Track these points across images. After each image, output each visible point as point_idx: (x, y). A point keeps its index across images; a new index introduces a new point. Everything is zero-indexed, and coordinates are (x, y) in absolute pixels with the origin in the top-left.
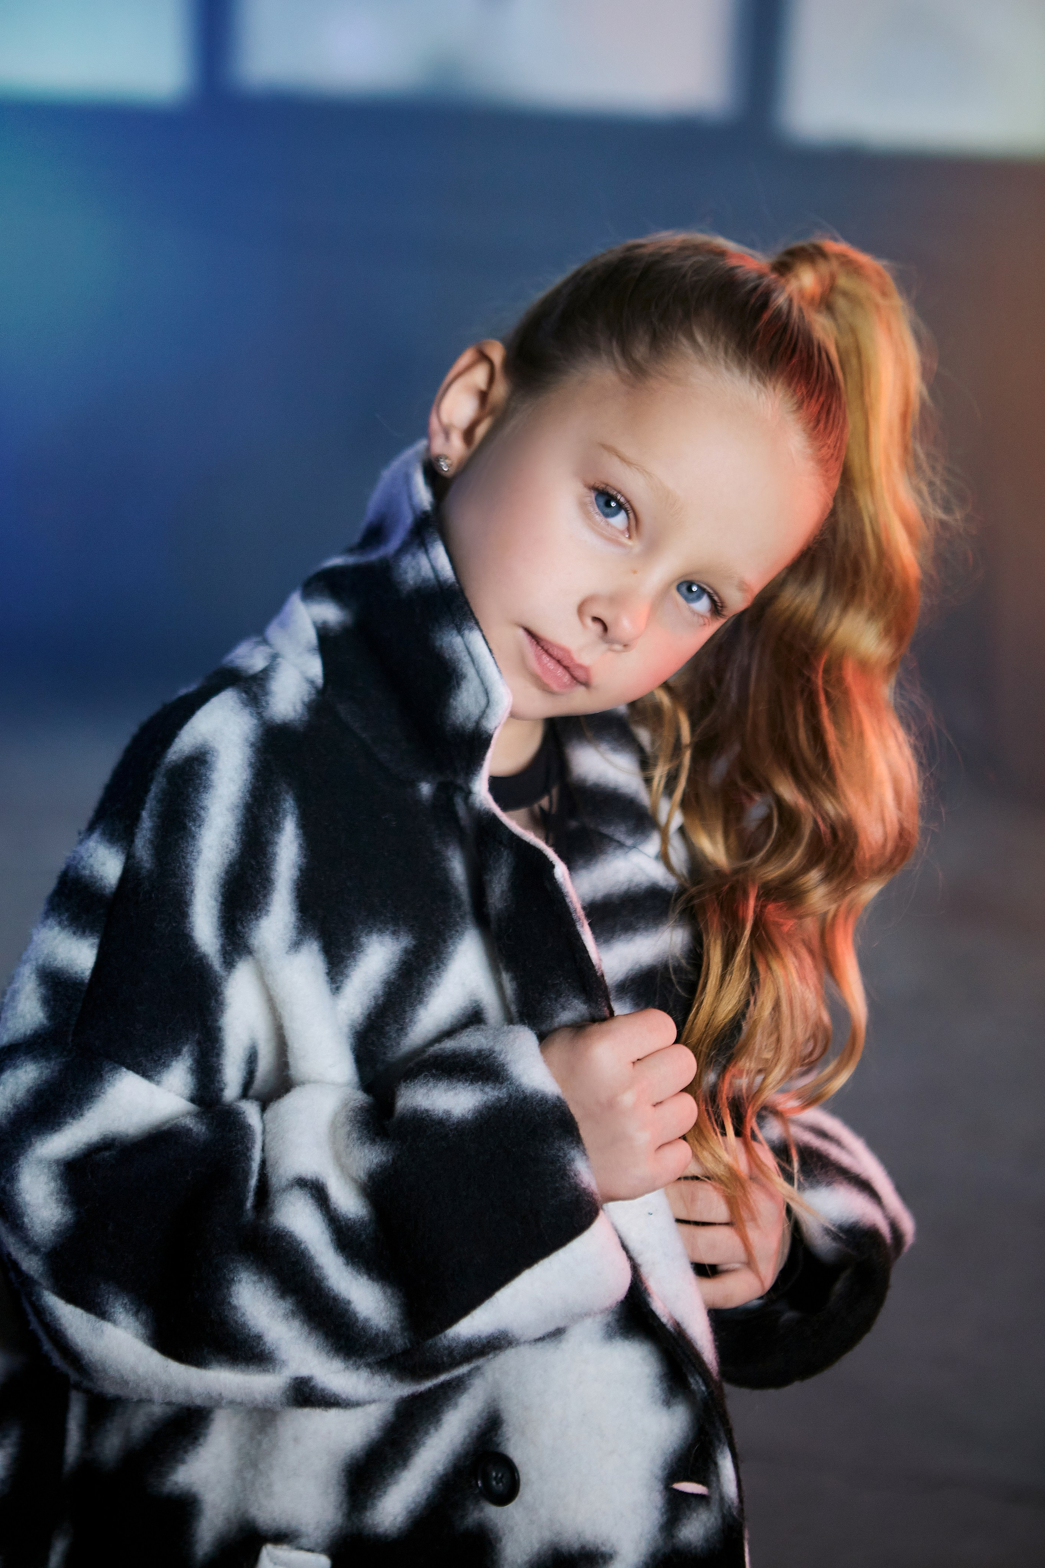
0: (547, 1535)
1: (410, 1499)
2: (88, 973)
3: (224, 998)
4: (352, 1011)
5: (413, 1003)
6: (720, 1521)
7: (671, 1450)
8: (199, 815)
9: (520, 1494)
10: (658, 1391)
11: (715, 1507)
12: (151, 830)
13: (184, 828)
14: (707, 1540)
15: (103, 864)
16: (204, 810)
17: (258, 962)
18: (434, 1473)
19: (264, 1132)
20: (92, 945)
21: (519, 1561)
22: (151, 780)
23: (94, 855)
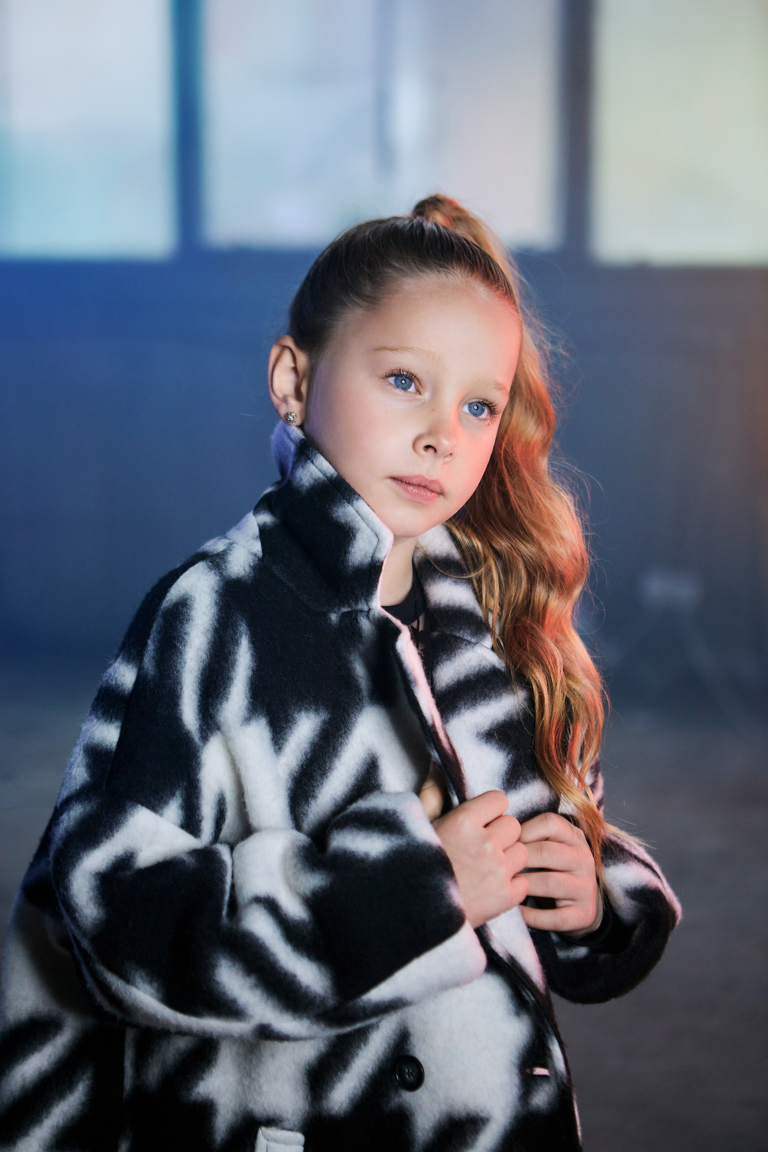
0: (444, 1108)
1: (351, 1092)
2: (114, 745)
3: (201, 760)
4: (290, 763)
5: (330, 757)
6: (556, 1088)
7: (522, 1045)
8: (184, 639)
9: (425, 1082)
10: (511, 1006)
11: (553, 1081)
12: (154, 650)
13: (175, 647)
14: (550, 1103)
15: (124, 676)
16: (186, 635)
17: (223, 734)
18: (366, 1074)
19: (233, 864)
20: (117, 727)
21: (427, 1127)
22: (153, 621)
23: (118, 671)
